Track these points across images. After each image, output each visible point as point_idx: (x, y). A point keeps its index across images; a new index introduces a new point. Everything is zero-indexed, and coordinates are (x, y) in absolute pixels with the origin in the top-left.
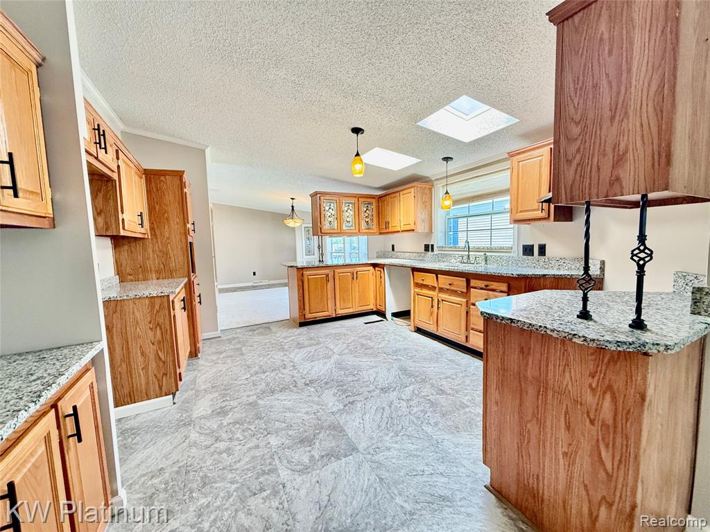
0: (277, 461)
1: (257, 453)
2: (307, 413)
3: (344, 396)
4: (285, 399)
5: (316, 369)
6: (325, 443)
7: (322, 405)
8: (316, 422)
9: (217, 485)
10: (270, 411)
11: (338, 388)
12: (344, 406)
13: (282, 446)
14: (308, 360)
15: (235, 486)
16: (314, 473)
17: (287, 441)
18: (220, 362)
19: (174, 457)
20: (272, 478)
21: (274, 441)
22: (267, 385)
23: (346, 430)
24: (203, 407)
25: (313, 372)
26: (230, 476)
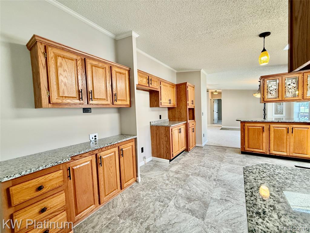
0: (174, 198)
1: (172, 191)
2: (201, 190)
3: (227, 195)
4: (199, 180)
5: (227, 176)
6: (194, 206)
7: (211, 192)
8: (200, 196)
9: (156, 191)
10: (190, 181)
11: (227, 190)
12: (221, 199)
13: (180, 195)
14: (228, 170)
15: (158, 195)
16: (180, 211)
17: (184, 195)
18: (194, 156)
19: (156, 177)
20: (168, 201)
21: (180, 191)
22: (200, 172)
23: (209, 209)
24: (174, 169)
25: (225, 176)
26: (160, 191)
